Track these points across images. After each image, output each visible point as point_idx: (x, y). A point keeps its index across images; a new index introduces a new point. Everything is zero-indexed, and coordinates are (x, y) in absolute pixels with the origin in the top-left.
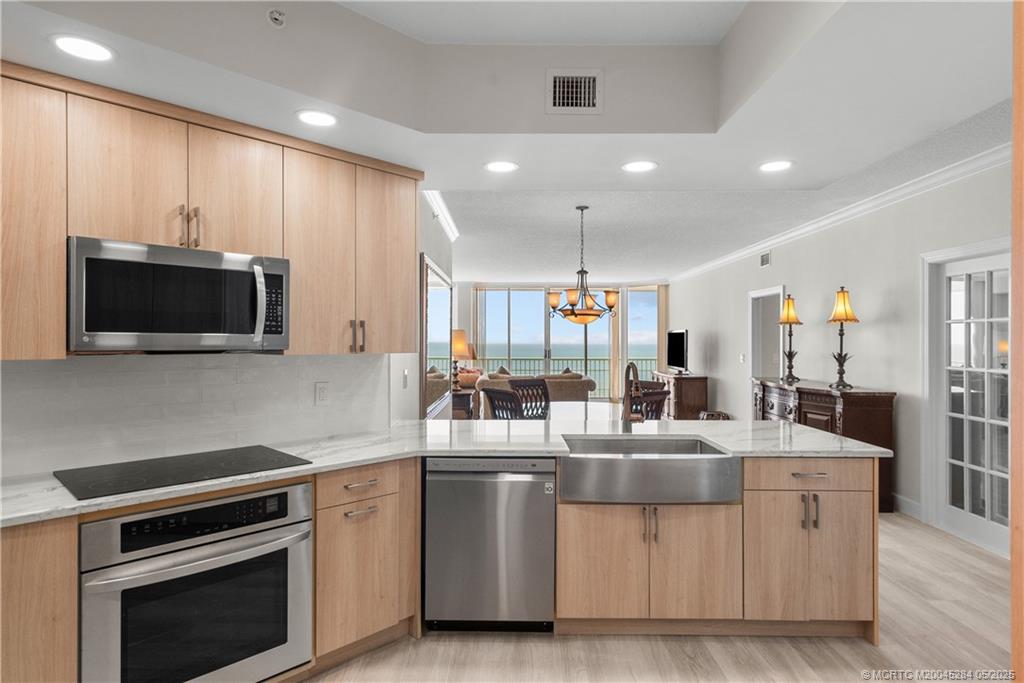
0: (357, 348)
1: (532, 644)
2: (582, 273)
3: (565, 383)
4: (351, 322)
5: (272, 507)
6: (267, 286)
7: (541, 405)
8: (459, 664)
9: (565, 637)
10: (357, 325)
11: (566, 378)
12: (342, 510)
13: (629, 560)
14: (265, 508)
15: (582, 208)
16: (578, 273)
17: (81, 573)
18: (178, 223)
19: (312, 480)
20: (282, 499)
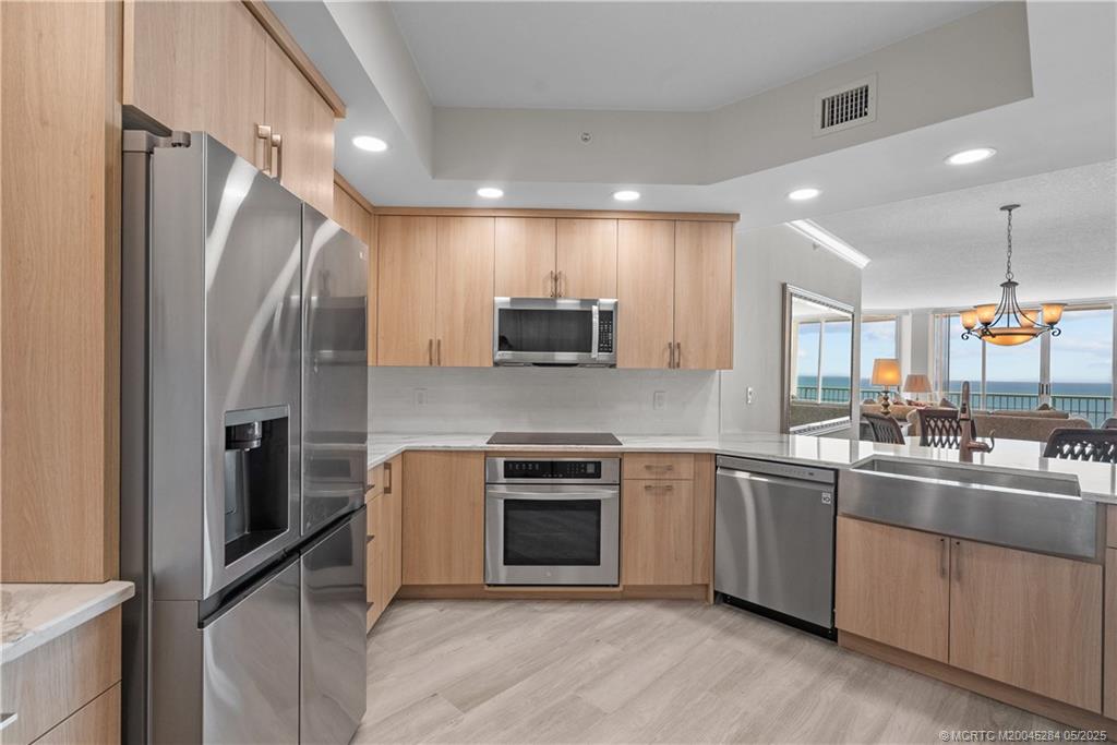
0: (674, 365)
1: (807, 643)
2: (1010, 285)
3: (1038, 422)
4: (670, 344)
5: (591, 469)
6: (600, 319)
7: (955, 440)
8: (729, 631)
9: (848, 650)
10: (674, 348)
11: (1040, 416)
12: (644, 483)
13: (922, 592)
14: (585, 469)
15: (1009, 208)
16: (1002, 285)
17: (486, 484)
18: (550, 284)
19: (620, 457)
20: (598, 465)
